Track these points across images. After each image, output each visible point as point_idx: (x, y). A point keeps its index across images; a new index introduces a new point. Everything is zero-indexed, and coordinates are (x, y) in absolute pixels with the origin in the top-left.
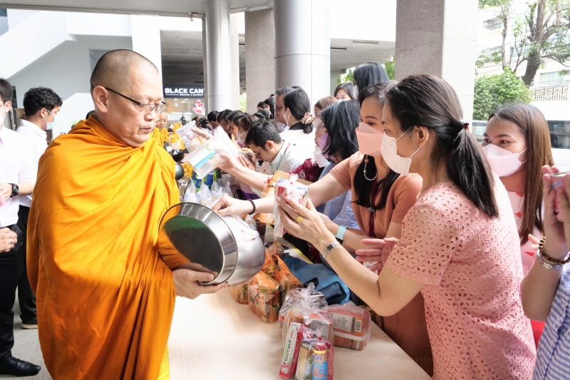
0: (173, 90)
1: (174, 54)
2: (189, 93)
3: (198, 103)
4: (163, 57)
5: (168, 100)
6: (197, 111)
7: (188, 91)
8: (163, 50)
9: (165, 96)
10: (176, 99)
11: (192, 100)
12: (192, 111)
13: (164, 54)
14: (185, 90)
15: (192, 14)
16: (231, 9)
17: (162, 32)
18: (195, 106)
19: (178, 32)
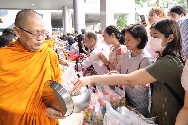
0: (55, 28)
1: (55, 18)
2: (59, 29)
3: (62, 32)
4: (51, 19)
5: (54, 31)
6: (62, 34)
7: (59, 28)
8: (51, 17)
9: (53, 30)
10: (56, 31)
11: (61, 31)
12: (60, 34)
13: (52, 18)
14: (58, 28)
15: (59, 9)
16: (69, 8)
17: (51, 13)
18: (61, 33)
19: (56, 12)
